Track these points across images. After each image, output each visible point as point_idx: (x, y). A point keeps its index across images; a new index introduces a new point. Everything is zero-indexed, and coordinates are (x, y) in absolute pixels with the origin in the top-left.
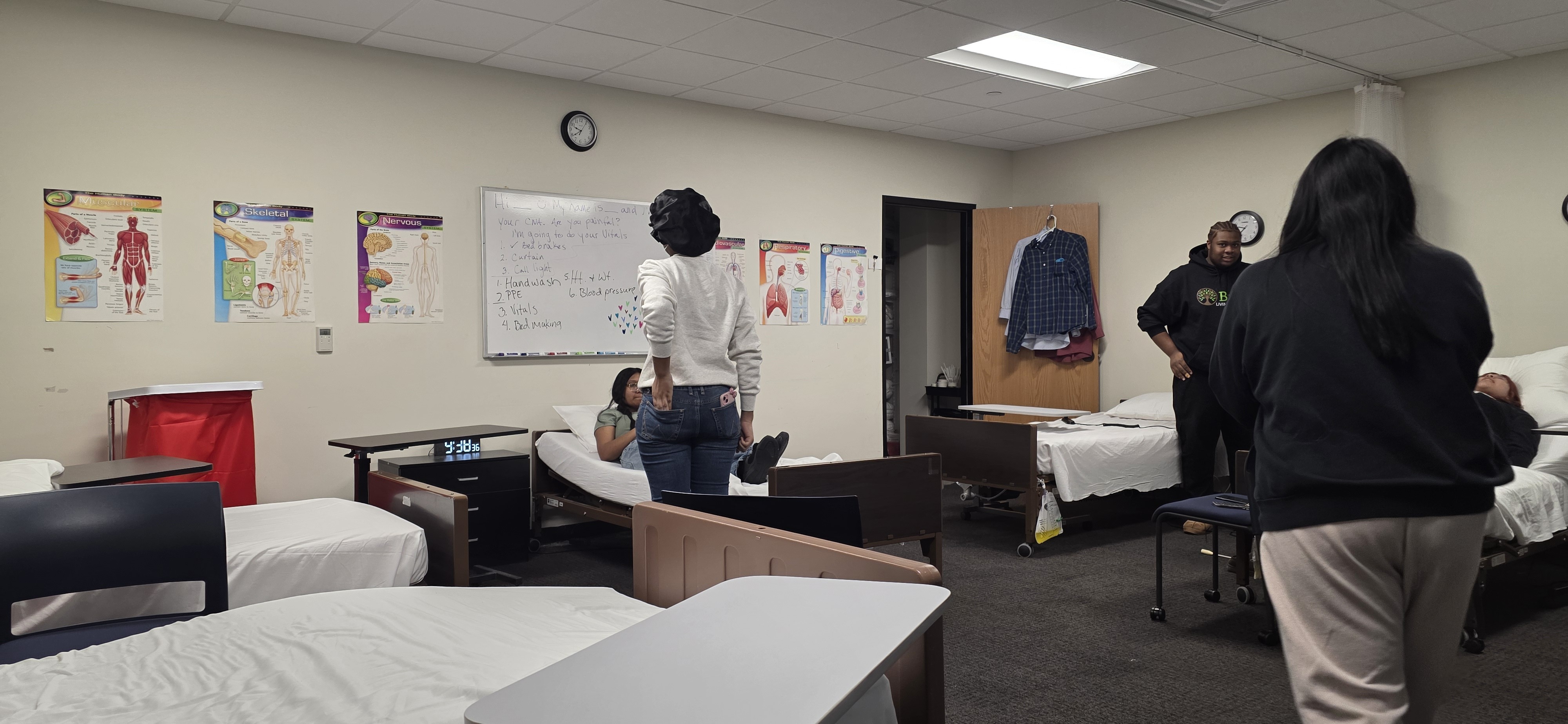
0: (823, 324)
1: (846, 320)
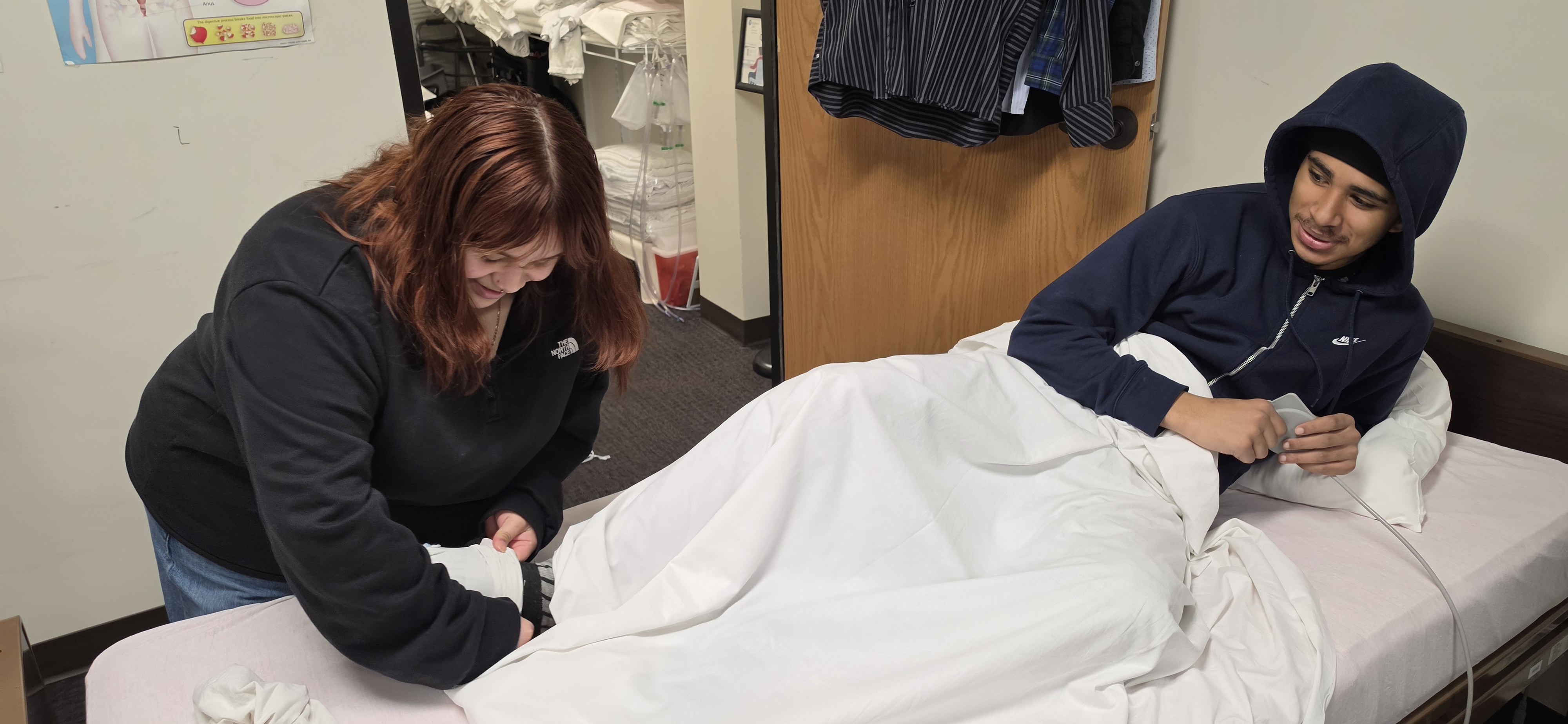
0: (79, 62)
1: (200, 36)
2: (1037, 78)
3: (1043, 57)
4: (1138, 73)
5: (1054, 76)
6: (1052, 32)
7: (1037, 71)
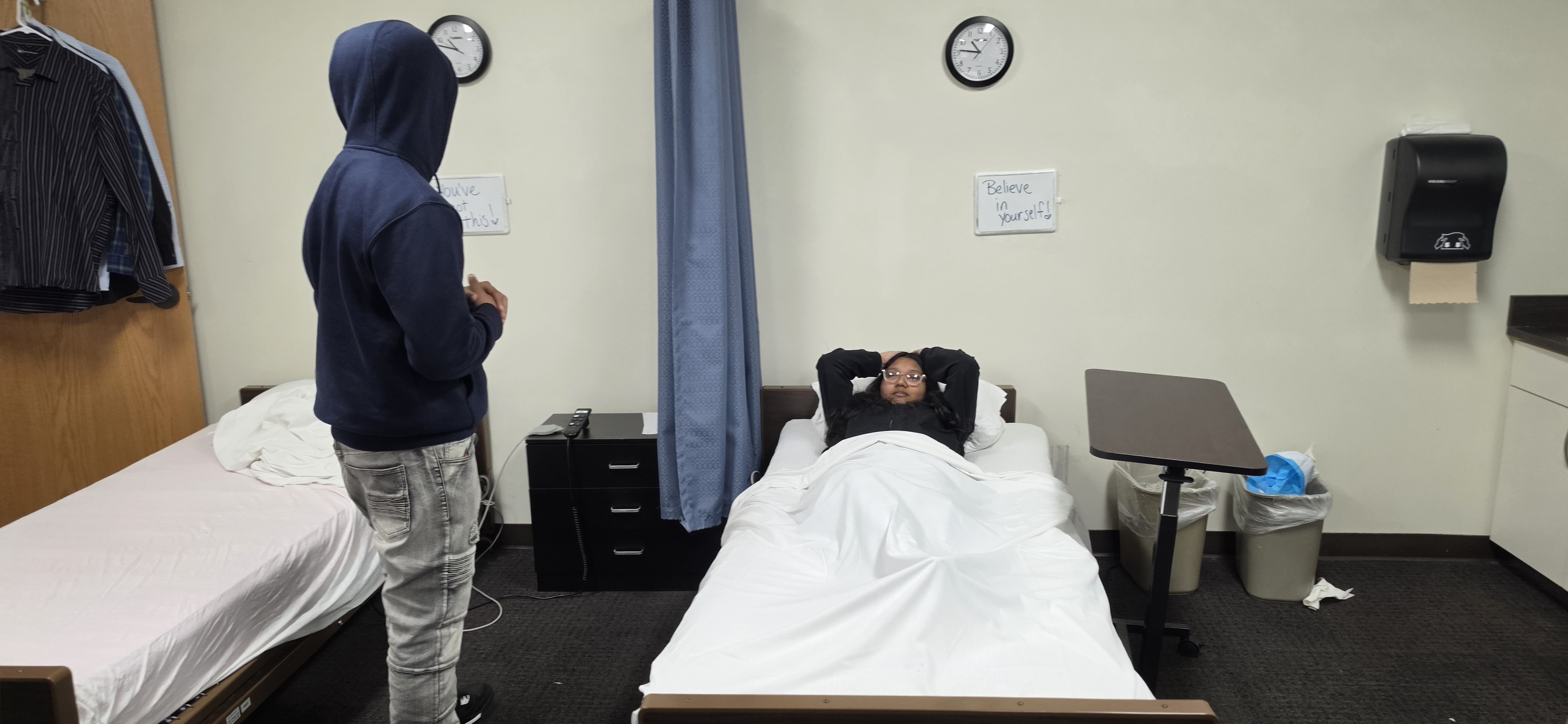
2: (114, 267)
3: (116, 254)
4: (174, 262)
5: (125, 265)
6: (118, 240)
7: (114, 263)
